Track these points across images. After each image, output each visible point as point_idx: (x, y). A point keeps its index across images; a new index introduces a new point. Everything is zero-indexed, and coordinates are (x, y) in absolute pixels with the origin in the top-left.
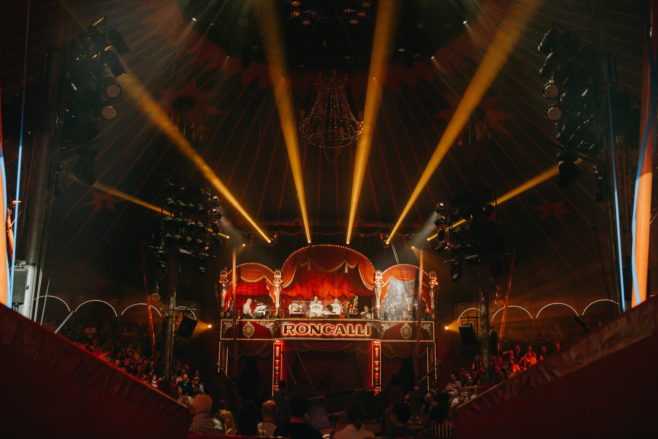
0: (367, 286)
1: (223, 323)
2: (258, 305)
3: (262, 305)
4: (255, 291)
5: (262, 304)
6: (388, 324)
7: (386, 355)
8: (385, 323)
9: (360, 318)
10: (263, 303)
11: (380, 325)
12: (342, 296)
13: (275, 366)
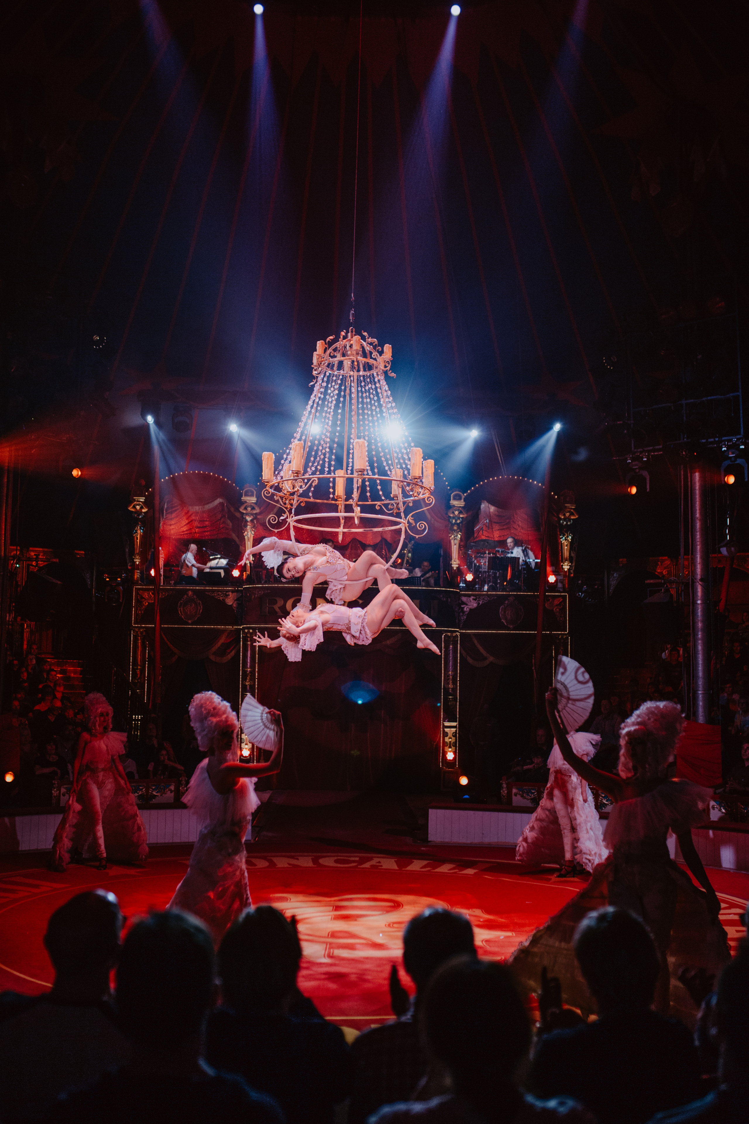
0: (433, 519)
1: (137, 594)
2: (211, 557)
3: (220, 558)
4: (205, 532)
5: (219, 556)
6: (475, 598)
7: (470, 660)
8: (469, 596)
9: (418, 585)
10: (220, 554)
11: (459, 599)
12: (381, 541)
13: (244, 679)
